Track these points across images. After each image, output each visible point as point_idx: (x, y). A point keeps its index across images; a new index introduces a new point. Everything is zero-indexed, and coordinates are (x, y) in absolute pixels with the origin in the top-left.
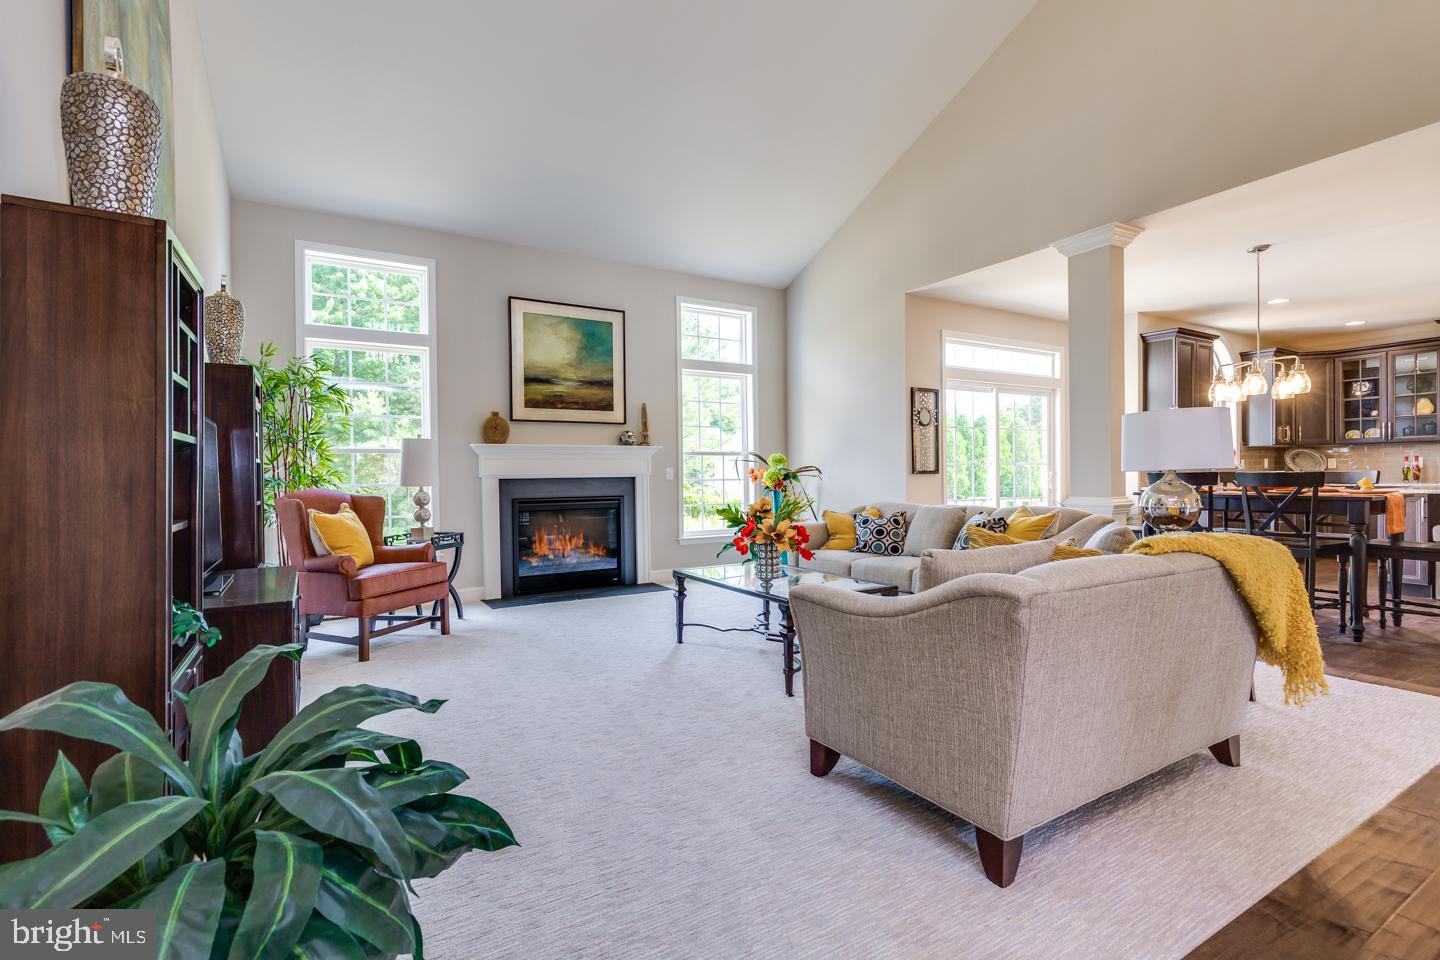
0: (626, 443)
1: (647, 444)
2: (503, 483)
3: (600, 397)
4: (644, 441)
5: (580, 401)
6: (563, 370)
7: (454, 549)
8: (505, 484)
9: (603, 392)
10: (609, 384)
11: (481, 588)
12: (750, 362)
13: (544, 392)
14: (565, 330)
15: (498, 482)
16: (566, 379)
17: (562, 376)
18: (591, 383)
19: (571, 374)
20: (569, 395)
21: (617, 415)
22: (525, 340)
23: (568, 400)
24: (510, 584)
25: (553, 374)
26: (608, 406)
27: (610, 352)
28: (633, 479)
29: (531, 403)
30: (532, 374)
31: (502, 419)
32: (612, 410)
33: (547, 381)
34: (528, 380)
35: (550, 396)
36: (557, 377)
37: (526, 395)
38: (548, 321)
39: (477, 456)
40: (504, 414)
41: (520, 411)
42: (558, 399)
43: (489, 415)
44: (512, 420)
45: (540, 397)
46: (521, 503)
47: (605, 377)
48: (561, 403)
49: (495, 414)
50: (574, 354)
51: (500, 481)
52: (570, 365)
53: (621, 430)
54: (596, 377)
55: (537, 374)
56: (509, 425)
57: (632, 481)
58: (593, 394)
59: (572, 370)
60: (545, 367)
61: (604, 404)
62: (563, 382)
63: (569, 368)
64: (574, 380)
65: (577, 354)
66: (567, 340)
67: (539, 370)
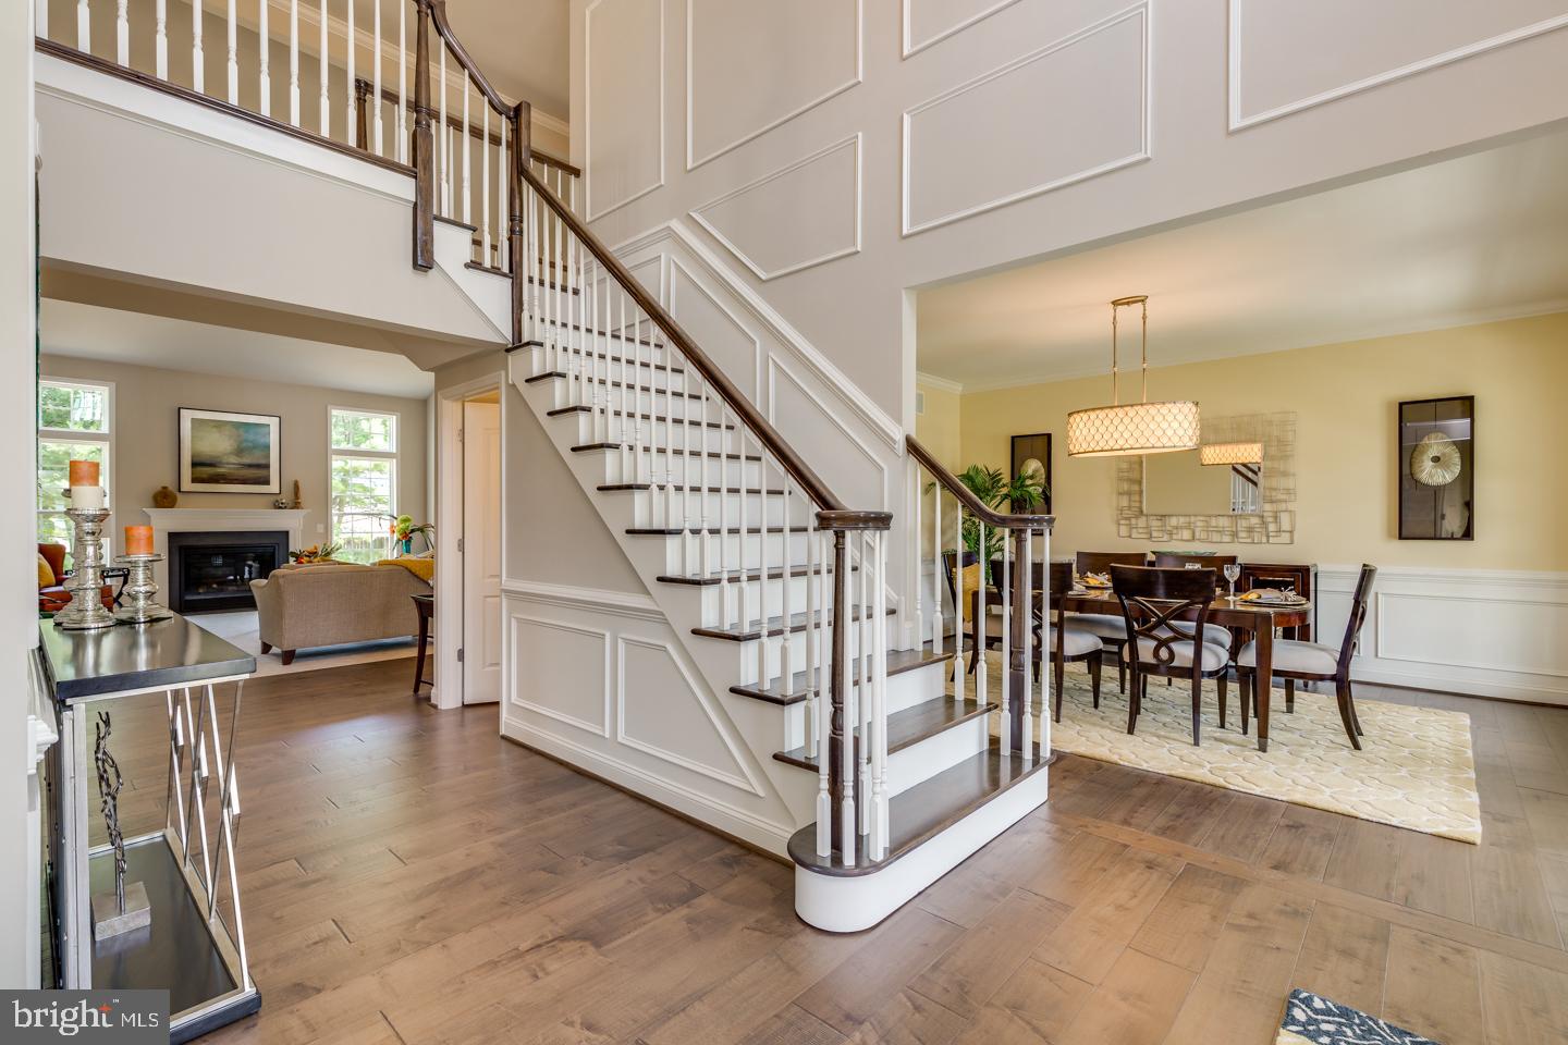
0: (281, 508)
1: (299, 508)
2: (171, 535)
3: (258, 476)
4: (296, 505)
5: (241, 478)
6: (225, 457)
8: (173, 536)
9: (261, 472)
10: (267, 466)
12: (395, 451)
13: (209, 473)
14: (229, 430)
15: (167, 534)
16: (228, 464)
17: (225, 461)
18: (250, 466)
19: (233, 459)
20: (230, 474)
21: (274, 487)
22: (192, 437)
23: (230, 478)
24: (180, 606)
25: (218, 460)
26: (266, 482)
27: (268, 444)
28: (287, 532)
29: (195, 480)
30: (197, 460)
31: (171, 492)
32: (270, 485)
33: (211, 465)
34: (194, 464)
35: (214, 475)
36: (220, 463)
37: (192, 474)
38: (213, 424)
39: (149, 517)
40: (172, 488)
41: (187, 485)
42: (219, 477)
43: (159, 488)
44: (181, 492)
45: (205, 476)
46: (187, 550)
47: (263, 462)
48: (223, 480)
49: (165, 488)
51: (169, 534)
52: (231, 453)
53: (275, 498)
54: (255, 461)
55: (203, 460)
56: (178, 494)
57: (287, 534)
58: (252, 473)
59: (234, 457)
60: (210, 455)
61: (259, 481)
62: (225, 466)
63: (231, 456)
64: (236, 464)
65: (238, 446)
66: (229, 438)
67: (205, 457)
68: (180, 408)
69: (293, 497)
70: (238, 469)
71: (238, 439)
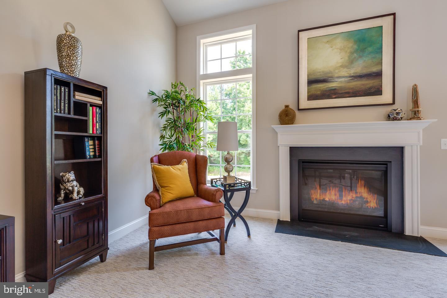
0: (395, 119)
1: (419, 118)
2: (292, 149)
3: (368, 86)
4: (415, 115)
5: (351, 91)
6: (337, 71)
7: (245, 191)
8: (293, 150)
9: (373, 81)
10: (379, 75)
11: (278, 212)
13: (322, 89)
14: (339, 43)
15: (289, 148)
16: (339, 77)
17: (336, 75)
18: (360, 77)
19: (344, 72)
20: (341, 88)
21: (386, 97)
22: (309, 55)
23: (341, 92)
24: (296, 213)
25: (330, 75)
26: (378, 92)
27: (380, 50)
28: (402, 147)
29: (311, 97)
30: (313, 77)
31: (292, 110)
32: (381, 94)
33: (324, 81)
34: (311, 82)
35: (326, 91)
36: (332, 77)
37: (308, 92)
38: (325, 40)
39: (277, 133)
40: (293, 106)
41: (304, 102)
42: (332, 92)
43: (284, 107)
44: (299, 110)
45: (319, 92)
46: (303, 162)
47: (375, 69)
48: (335, 94)
49: (287, 106)
50: (347, 58)
51: (290, 147)
52: (343, 66)
53: (389, 109)
54: (366, 71)
55: (318, 76)
56: (297, 113)
57: (401, 150)
58: (363, 85)
59: (345, 69)
60: (323, 72)
61: (373, 90)
62: (336, 80)
63: (342, 69)
64: (346, 77)
65: (349, 57)
66: (341, 49)
67: (319, 74)
68: (299, 31)
69: (411, 105)
70: (349, 82)
71: (349, 51)
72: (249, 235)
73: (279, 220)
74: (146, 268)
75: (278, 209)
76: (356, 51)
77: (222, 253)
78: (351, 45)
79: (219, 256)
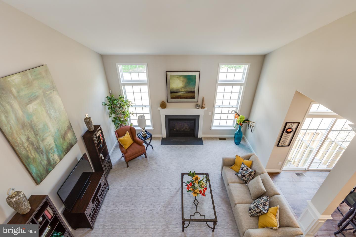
4: (202, 107)
5: (185, 97)
6: (181, 89)
9: (192, 94)
10: (194, 92)
12: (244, 82)
14: (182, 79)
16: (182, 92)
17: (181, 91)
18: (189, 92)
19: (183, 90)
20: (182, 95)
21: (195, 100)
22: (171, 82)
23: (182, 97)
25: (178, 90)
26: (193, 98)
27: (195, 83)
28: (199, 115)
29: (172, 98)
30: (172, 91)
31: (165, 102)
33: (177, 92)
34: (172, 93)
35: (177, 96)
36: (179, 91)
37: (171, 96)
38: (177, 77)
39: (160, 111)
41: (170, 100)
45: (175, 96)
46: (170, 120)
47: (193, 90)
48: (180, 97)
49: (163, 101)
51: (165, 115)
52: (183, 88)
53: (196, 104)
54: (190, 90)
56: (167, 103)
57: (199, 116)
58: (189, 95)
59: (184, 89)
60: (176, 89)
61: (192, 97)
62: (181, 92)
63: (182, 89)
64: (184, 92)
65: (185, 85)
66: (182, 81)
67: (174, 90)
68: (166, 71)
70: (185, 94)
71: (185, 82)
72: (153, 148)
73: (162, 137)
74: (126, 167)
75: (162, 134)
76: (187, 83)
77: (146, 157)
78: (186, 80)
79: (145, 158)
